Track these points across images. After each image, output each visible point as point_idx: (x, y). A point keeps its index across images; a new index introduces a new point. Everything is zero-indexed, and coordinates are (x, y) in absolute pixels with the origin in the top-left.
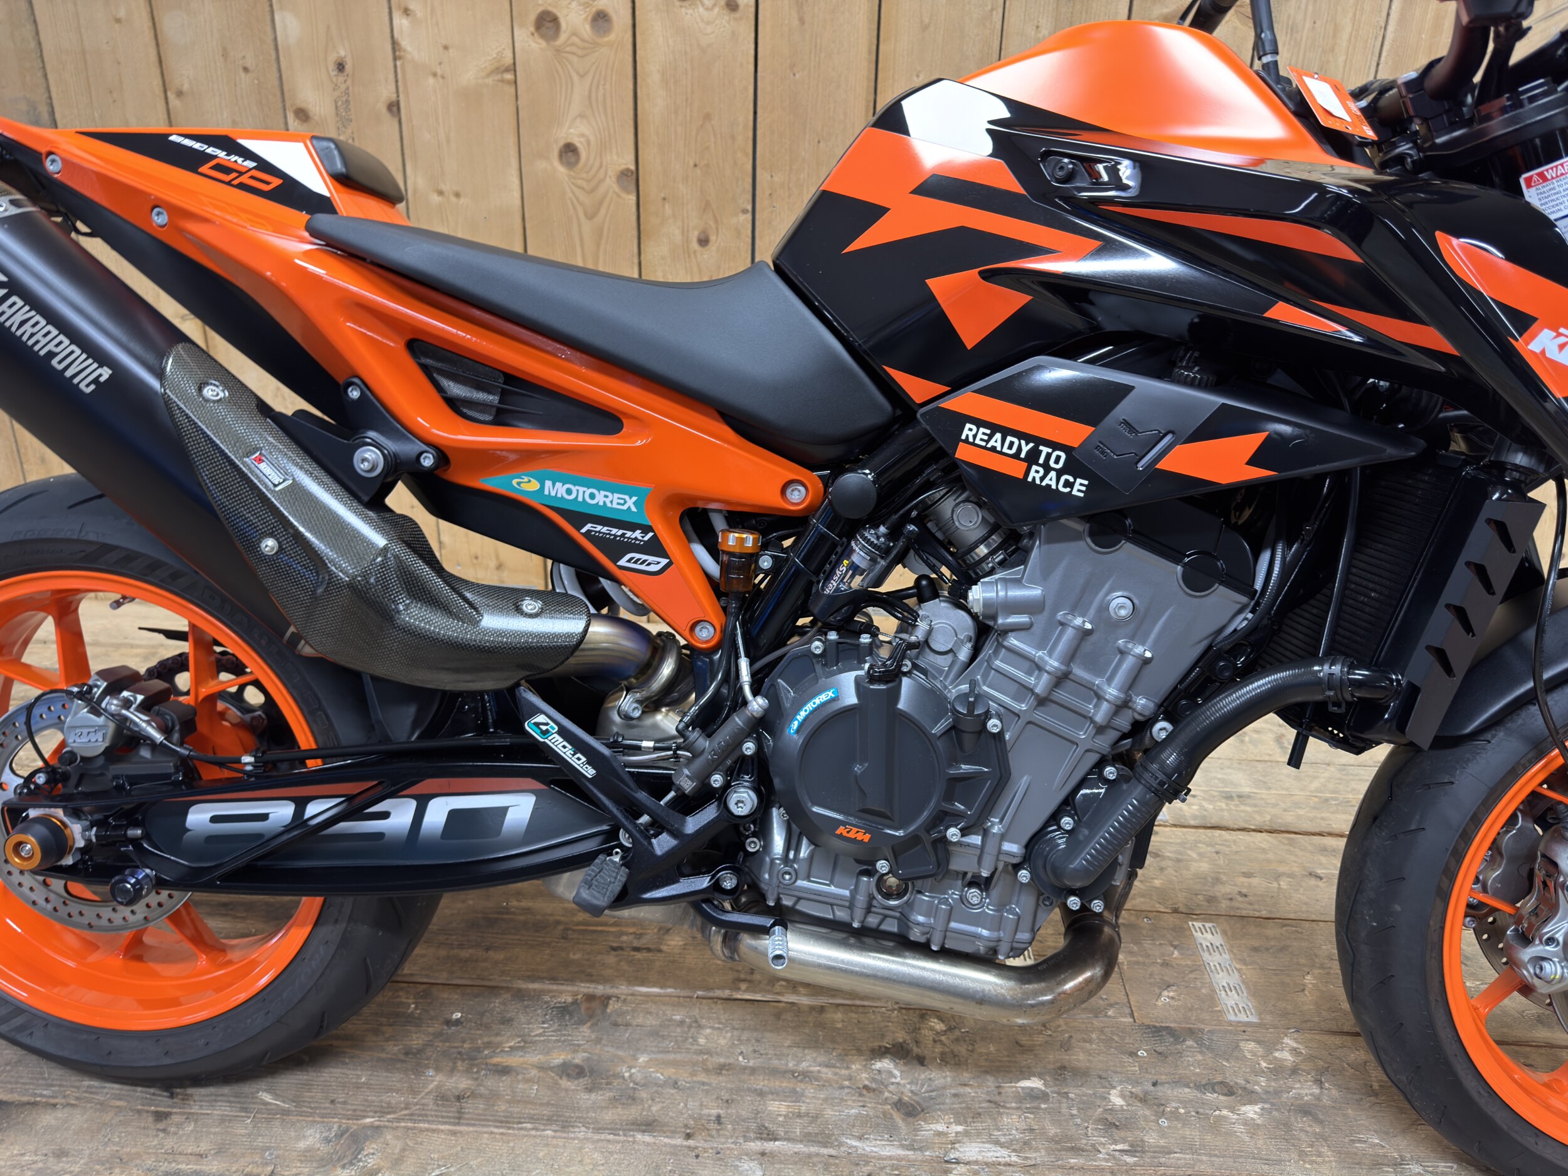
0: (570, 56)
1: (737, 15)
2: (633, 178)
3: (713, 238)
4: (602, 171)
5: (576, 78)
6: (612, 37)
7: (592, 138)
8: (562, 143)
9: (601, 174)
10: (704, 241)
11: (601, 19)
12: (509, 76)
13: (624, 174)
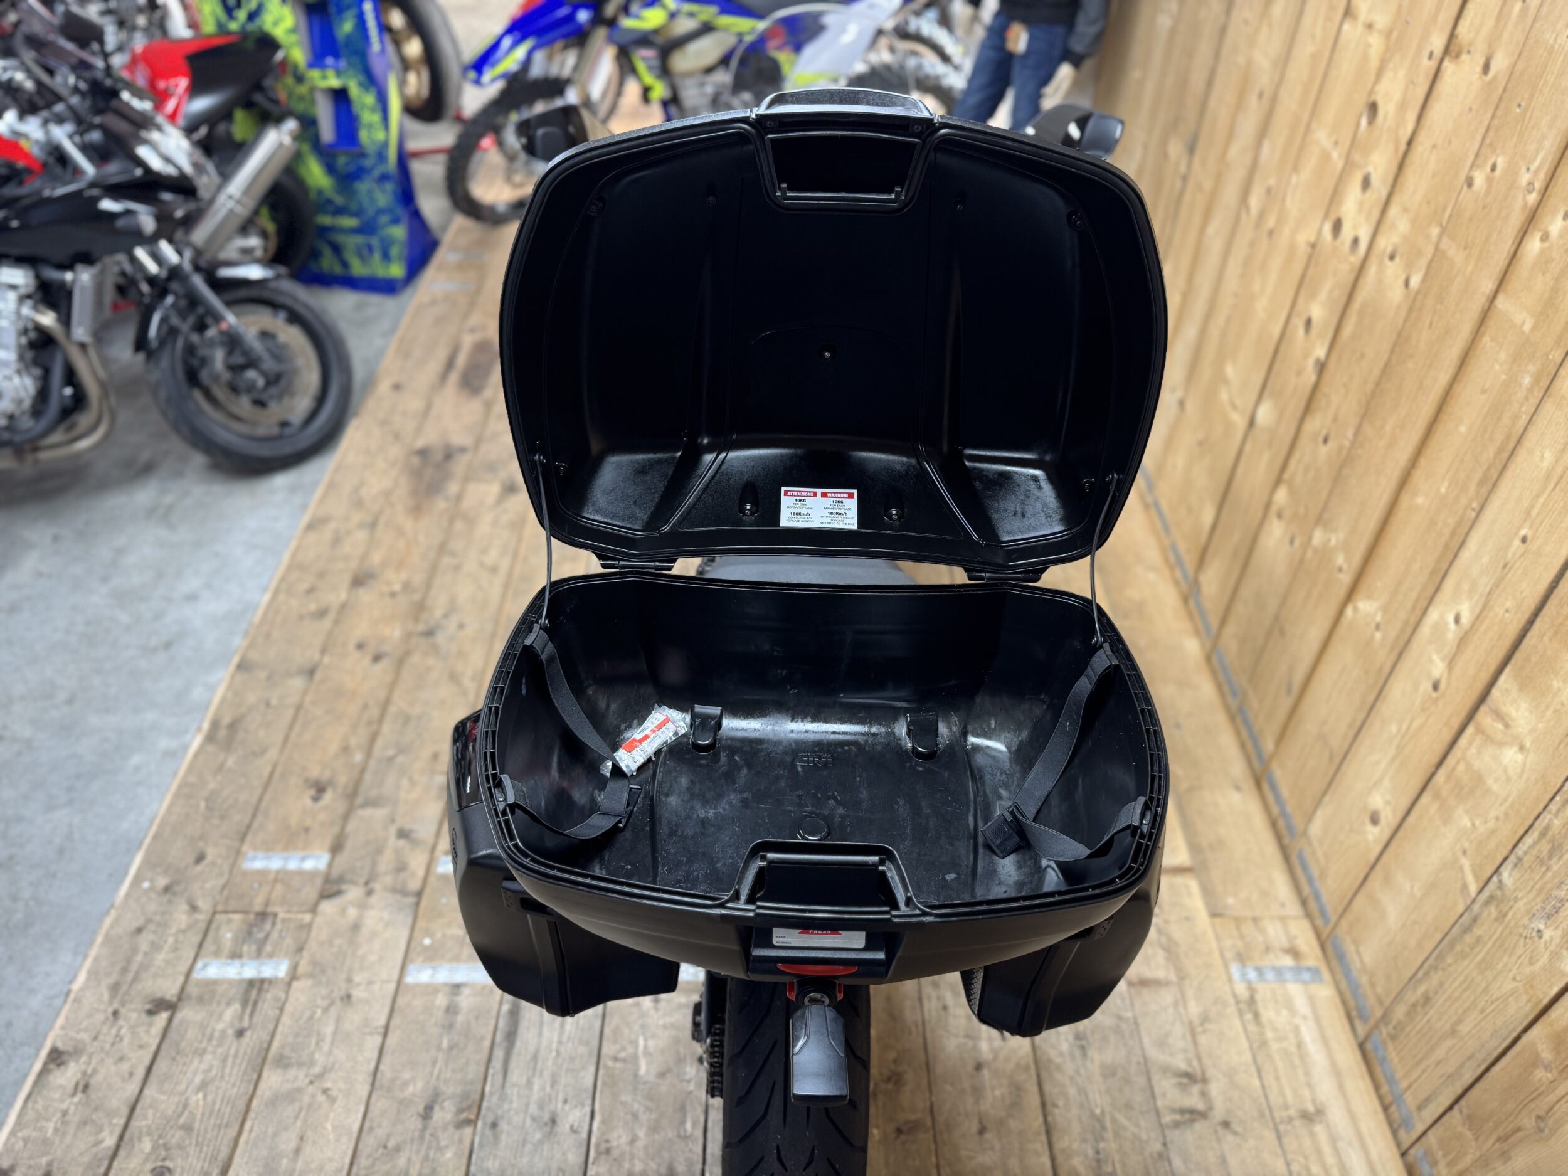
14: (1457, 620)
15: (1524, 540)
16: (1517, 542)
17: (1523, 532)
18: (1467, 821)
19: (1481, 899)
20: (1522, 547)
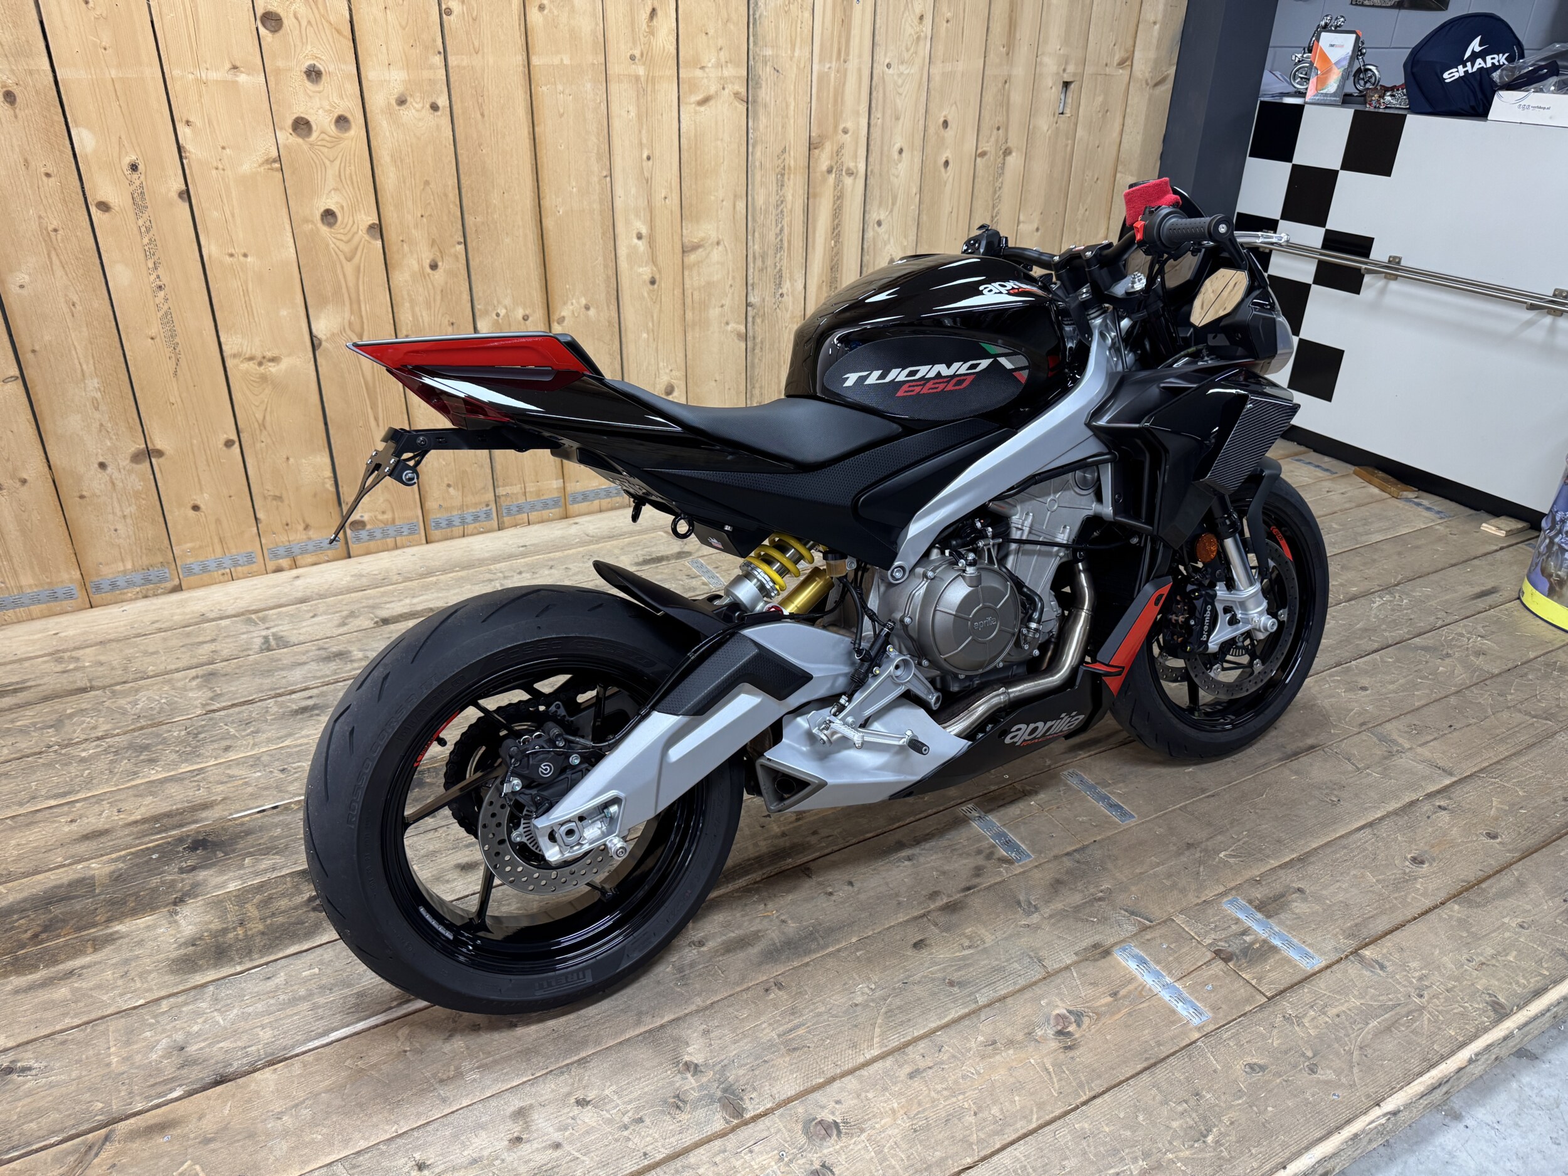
0: (322, 149)
1: (439, 113)
2: (378, 230)
3: (440, 264)
4: (355, 226)
5: (327, 163)
6: (352, 133)
7: (345, 205)
8: (322, 209)
9: (355, 229)
10: (434, 266)
11: (342, 121)
12: (277, 165)
13: (371, 227)
15: (649, 158)
16: (645, 163)
17: (645, 156)
18: (718, 310)
19: (750, 325)
20: (650, 162)
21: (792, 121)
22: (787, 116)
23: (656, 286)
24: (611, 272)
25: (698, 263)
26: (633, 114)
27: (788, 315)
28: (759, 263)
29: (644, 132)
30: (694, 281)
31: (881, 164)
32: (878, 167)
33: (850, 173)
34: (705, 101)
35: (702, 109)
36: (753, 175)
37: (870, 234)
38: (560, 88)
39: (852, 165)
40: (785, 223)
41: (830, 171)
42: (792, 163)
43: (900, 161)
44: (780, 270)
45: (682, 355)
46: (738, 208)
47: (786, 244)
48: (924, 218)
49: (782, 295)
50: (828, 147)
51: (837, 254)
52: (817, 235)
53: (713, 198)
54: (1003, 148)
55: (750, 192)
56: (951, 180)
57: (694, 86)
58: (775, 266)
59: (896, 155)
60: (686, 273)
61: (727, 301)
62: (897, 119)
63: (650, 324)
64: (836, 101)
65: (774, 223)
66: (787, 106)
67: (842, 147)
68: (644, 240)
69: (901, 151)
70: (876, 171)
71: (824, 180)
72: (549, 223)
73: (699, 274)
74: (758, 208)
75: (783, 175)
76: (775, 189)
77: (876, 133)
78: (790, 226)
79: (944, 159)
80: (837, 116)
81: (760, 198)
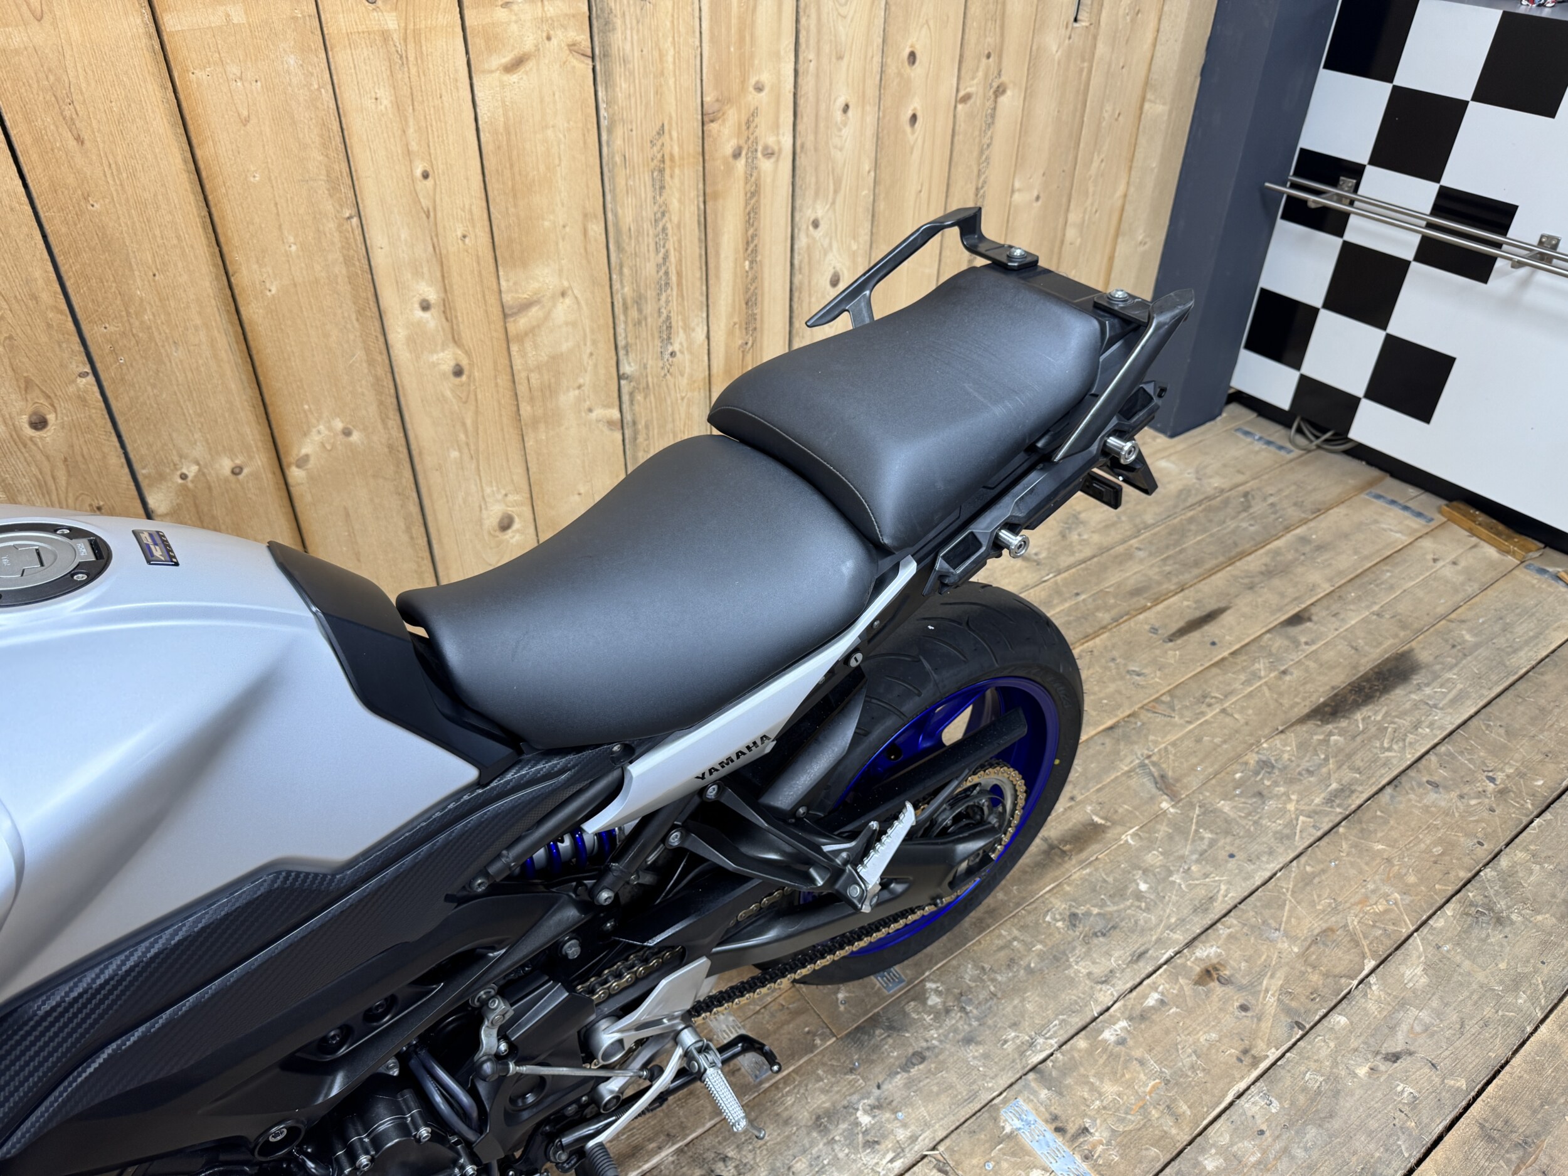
3: (51, 417)
10: (39, 424)
14: (425, 306)
15: (426, 176)
16: (420, 185)
17: (418, 172)
18: (573, 394)
19: (626, 406)
20: (429, 182)
21: (671, 81)
22: (662, 74)
23: (464, 378)
24: (382, 371)
25: (532, 331)
26: (386, 102)
27: (684, 382)
28: (634, 313)
29: (411, 131)
30: (527, 358)
31: (816, 133)
32: (811, 137)
33: (769, 154)
34: (517, 64)
35: (514, 78)
36: (613, 178)
37: (802, 242)
38: (234, 70)
39: (771, 140)
40: (670, 245)
41: (737, 155)
42: (676, 150)
43: (845, 125)
44: (668, 318)
45: (520, 470)
46: (591, 233)
47: (674, 278)
48: (881, 206)
49: (673, 354)
50: (733, 116)
51: (754, 279)
52: (722, 256)
53: (547, 224)
54: (995, 85)
55: (609, 206)
56: (920, 142)
57: (494, 40)
58: (659, 312)
59: (838, 115)
60: (514, 348)
61: (586, 379)
62: (840, 58)
63: (462, 437)
64: (742, 39)
65: (652, 247)
66: (662, 56)
67: (754, 114)
68: (433, 310)
69: (846, 108)
70: (809, 145)
71: (729, 170)
72: (252, 311)
73: (536, 346)
74: (625, 229)
75: (662, 171)
76: (650, 195)
77: (808, 84)
78: (679, 250)
79: (910, 113)
80: (745, 63)
81: (626, 214)
